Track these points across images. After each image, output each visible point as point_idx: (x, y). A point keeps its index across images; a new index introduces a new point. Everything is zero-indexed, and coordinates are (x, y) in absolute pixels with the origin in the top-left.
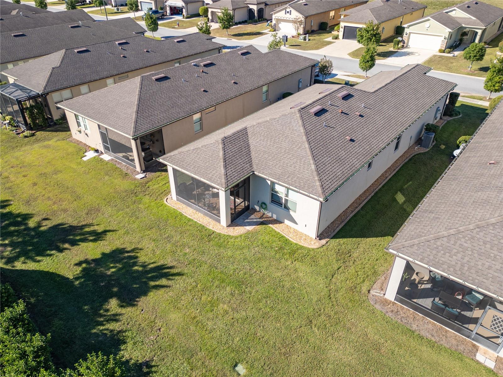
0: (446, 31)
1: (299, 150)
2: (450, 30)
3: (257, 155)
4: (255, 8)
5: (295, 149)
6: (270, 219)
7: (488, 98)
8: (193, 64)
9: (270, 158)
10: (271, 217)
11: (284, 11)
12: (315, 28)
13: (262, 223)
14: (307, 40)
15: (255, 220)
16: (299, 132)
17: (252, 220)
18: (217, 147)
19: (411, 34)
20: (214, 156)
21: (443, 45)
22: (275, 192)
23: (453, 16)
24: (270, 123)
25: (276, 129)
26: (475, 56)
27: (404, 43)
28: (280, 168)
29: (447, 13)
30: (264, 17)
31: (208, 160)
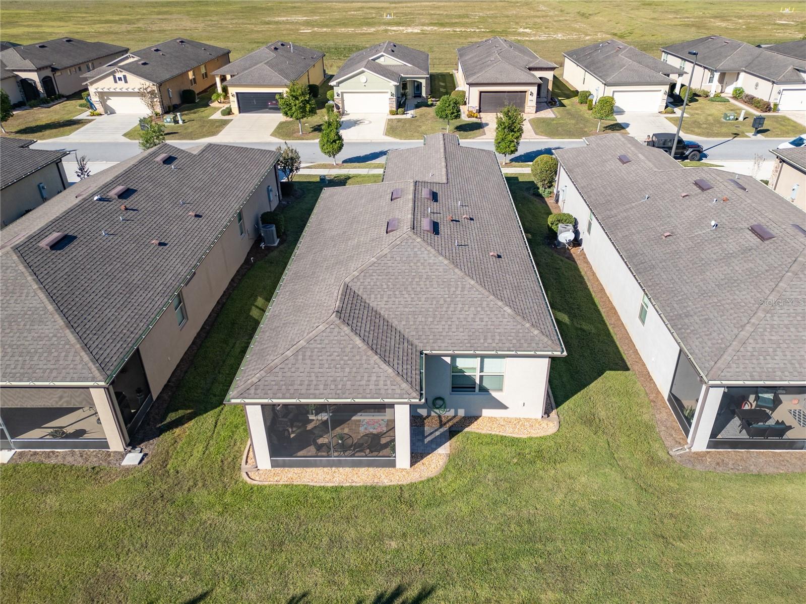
0: (391, 85)
1: (466, 292)
2: (396, 84)
3: (404, 323)
4: (34, 77)
5: (458, 292)
6: (455, 421)
7: (504, 164)
8: (96, 198)
9: (431, 319)
10: (454, 417)
11: (112, 77)
12: (176, 101)
13: (452, 433)
14: (181, 122)
15: (437, 433)
16: (442, 264)
17: (432, 437)
18: (339, 332)
19: (344, 94)
20: (348, 350)
21: (392, 103)
22: (460, 372)
23: (382, 63)
24: (382, 265)
25: (400, 271)
26: (453, 113)
27: (338, 108)
28: (461, 330)
29: (374, 60)
30: (57, 93)
31: (342, 362)
